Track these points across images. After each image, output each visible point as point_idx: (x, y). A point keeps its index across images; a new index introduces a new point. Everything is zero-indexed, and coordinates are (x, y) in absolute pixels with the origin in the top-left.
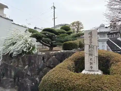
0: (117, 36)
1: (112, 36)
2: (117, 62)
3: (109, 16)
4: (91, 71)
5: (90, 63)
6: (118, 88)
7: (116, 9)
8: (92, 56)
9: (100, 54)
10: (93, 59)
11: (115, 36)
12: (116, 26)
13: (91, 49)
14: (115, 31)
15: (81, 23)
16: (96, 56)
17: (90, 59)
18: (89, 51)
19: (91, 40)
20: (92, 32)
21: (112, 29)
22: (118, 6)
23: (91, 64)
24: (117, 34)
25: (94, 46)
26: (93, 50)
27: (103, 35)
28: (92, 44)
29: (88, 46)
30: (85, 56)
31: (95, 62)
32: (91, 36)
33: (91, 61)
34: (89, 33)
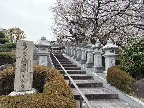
0: (62, 51)
1: (58, 51)
2: (52, 78)
3: (55, 30)
4: (22, 91)
5: (22, 80)
6: (44, 106)
7: (61, 24)
8: (25, 72)
9: (36, 70)
10: (26, 76)
11: (61, 51)
12: (62, 42)
13: (24, 64)
14: (61, 46)
15: (23, 31)
16: (30, 73)
17: (22, 76)
18: (22, 66)
19: (25, 52)
20: (27, 44)
21: (58, 44)
22: (63, 22)
23: (22, 83)
24: (62, 50)
25: (28, 60)
26: (27, 65)
27: (44, 49)
28: (26, 57)
29: (21, 59)
30: (16, 72)
31: (27, 80)
32: (26, 49)
33: (23, 79)
34: (23, 44)
